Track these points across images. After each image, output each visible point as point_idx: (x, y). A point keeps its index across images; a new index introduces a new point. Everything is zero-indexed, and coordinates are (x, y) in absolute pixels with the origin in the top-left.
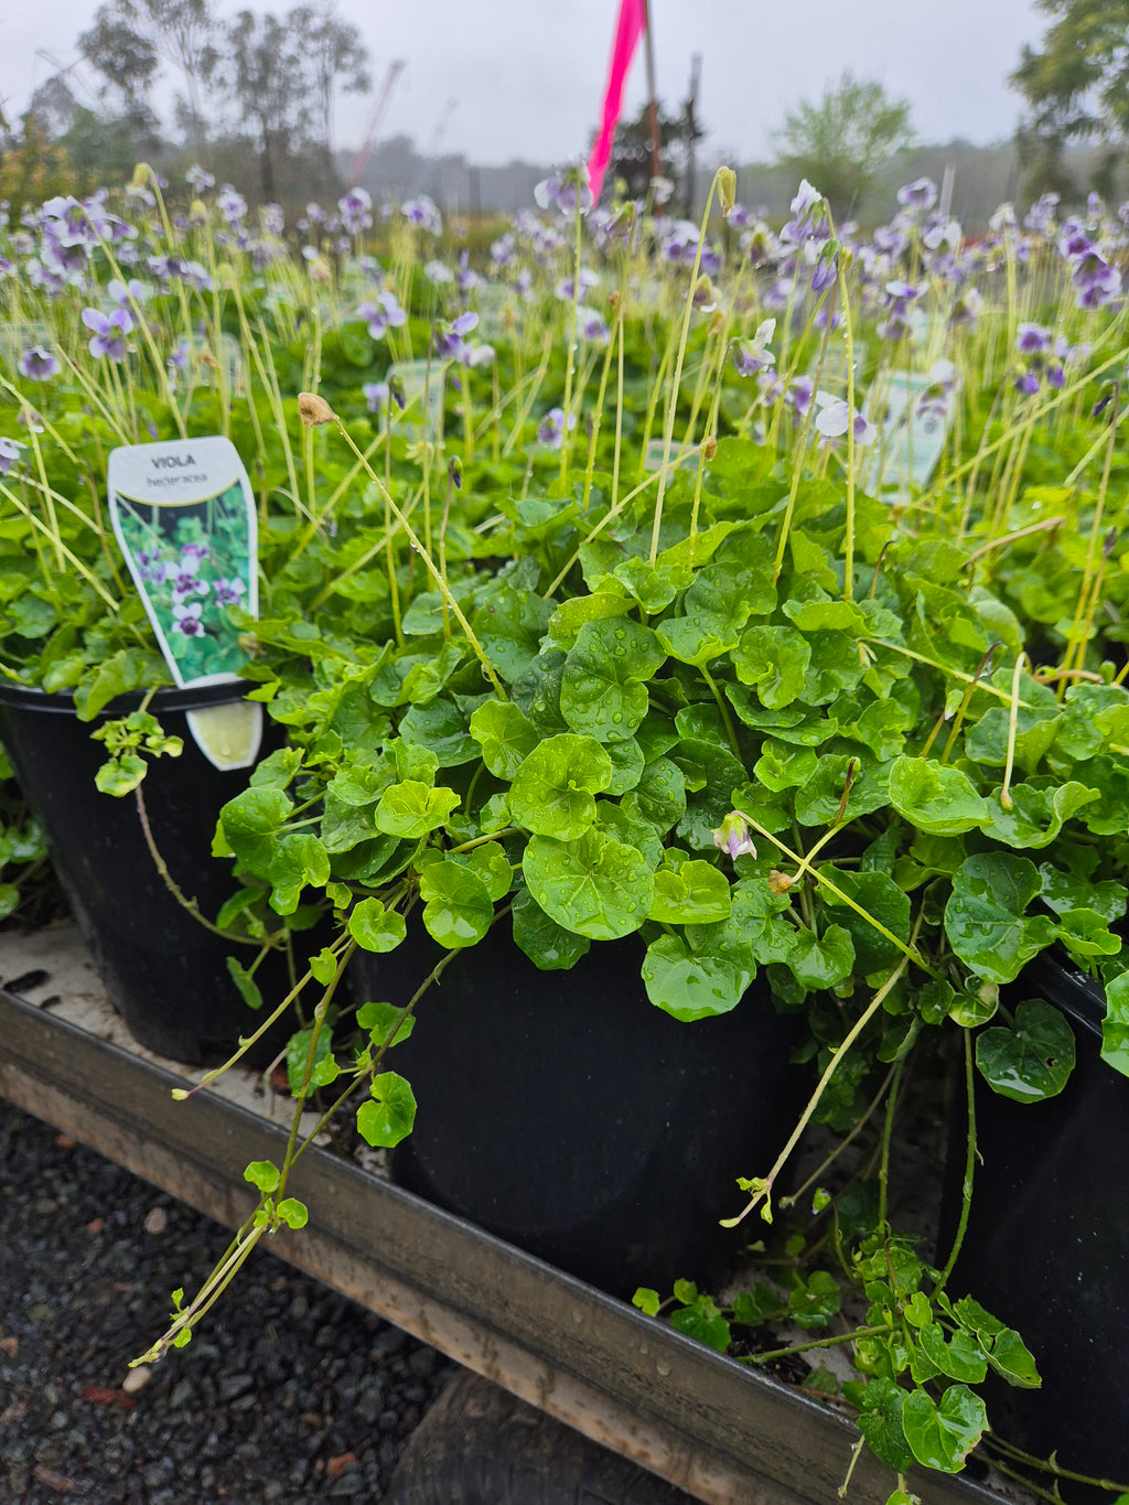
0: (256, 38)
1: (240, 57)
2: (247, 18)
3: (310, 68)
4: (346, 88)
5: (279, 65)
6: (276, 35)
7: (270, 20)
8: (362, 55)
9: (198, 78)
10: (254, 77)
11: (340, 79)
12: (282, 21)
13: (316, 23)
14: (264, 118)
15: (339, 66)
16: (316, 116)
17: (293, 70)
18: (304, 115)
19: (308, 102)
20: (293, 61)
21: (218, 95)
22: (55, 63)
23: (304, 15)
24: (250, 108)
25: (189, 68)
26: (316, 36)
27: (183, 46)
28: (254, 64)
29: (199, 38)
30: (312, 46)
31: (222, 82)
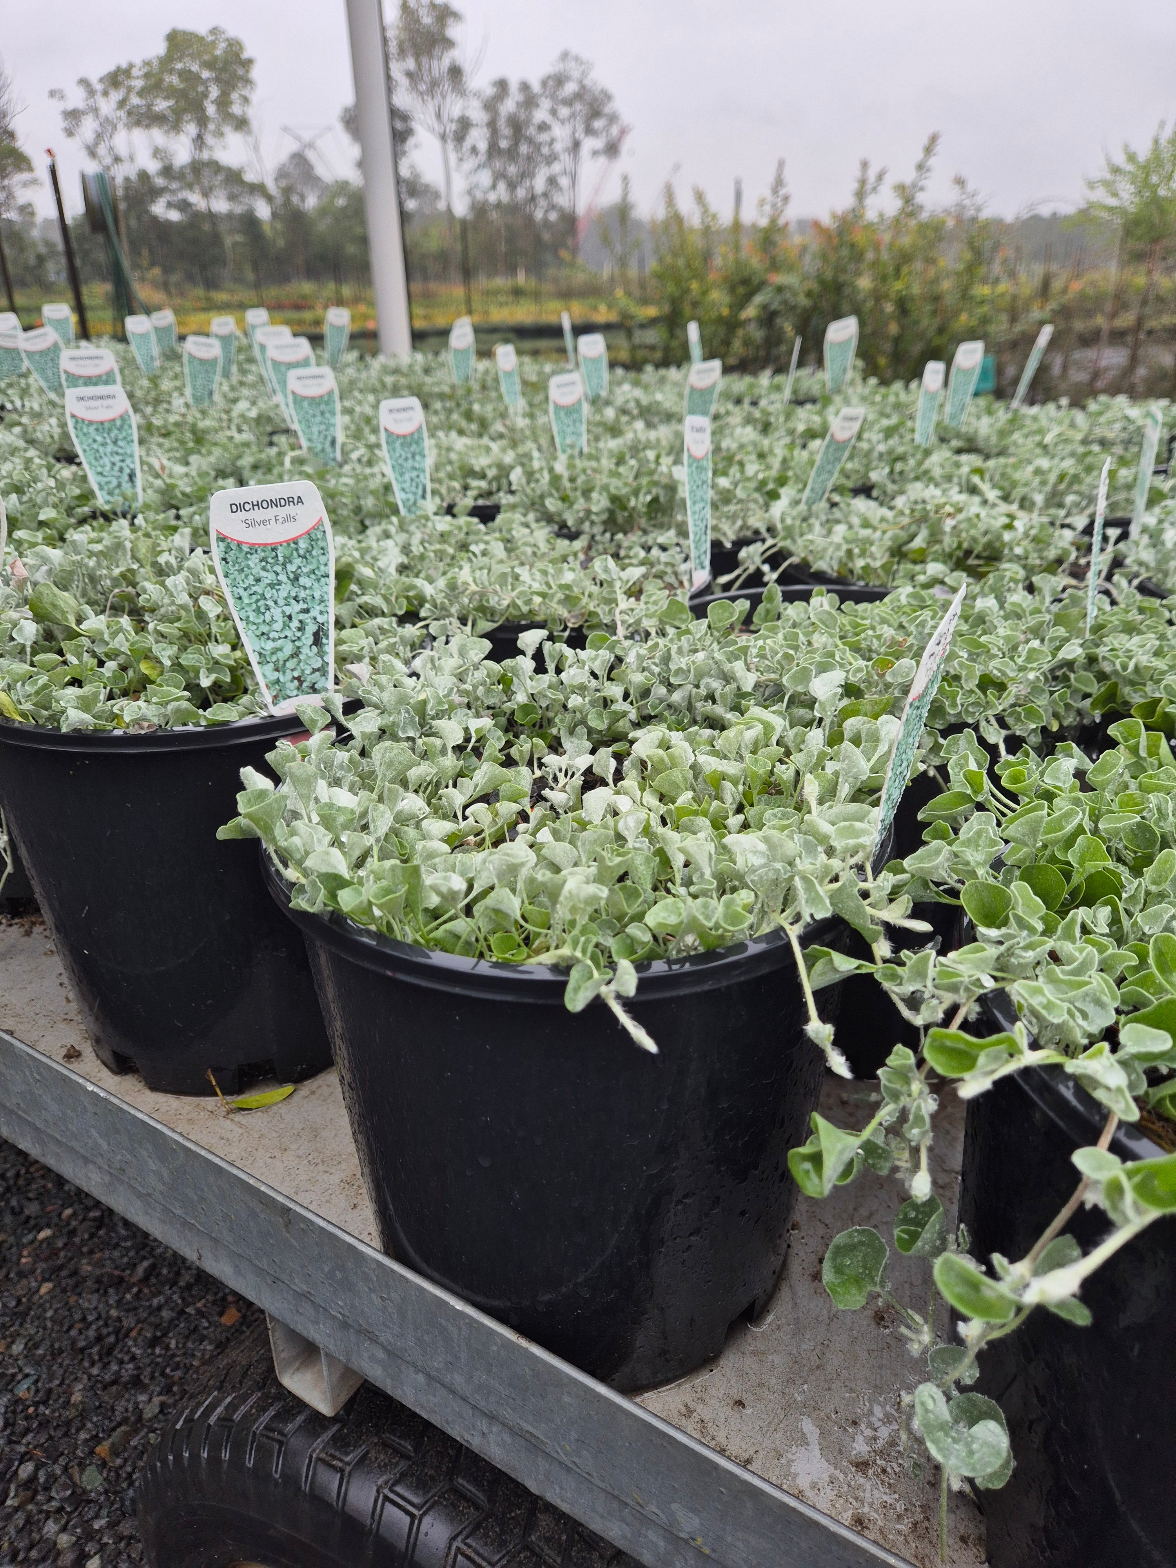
0: (509, 106)
1: (492, 125)
2: (502, 85)
3: (561, 134)
4: (595, 153)
5: (531, 131)
6: (530, 101)
7: (525, 87)
8: (613, 118)
9: (450, 145)
10: (504, 144)
11: (589, 144)
12: (536, 87)
13: (570, 88)
14: (512, 186)
15: (589, 131)
16: (564, 182)
17: (544, 137)
18: (552, 181)
19: (556, 167)
20: (543, 127)
21: (470, 163)
22: (298, 138)
23: (559, 80)
24: (499, 176)
25: (443, 137)
26: (568, 102)
27: (439, 116)
28: (505, 130)
29: (455, 107)
30: (564, 112)
31: (474, 150)
